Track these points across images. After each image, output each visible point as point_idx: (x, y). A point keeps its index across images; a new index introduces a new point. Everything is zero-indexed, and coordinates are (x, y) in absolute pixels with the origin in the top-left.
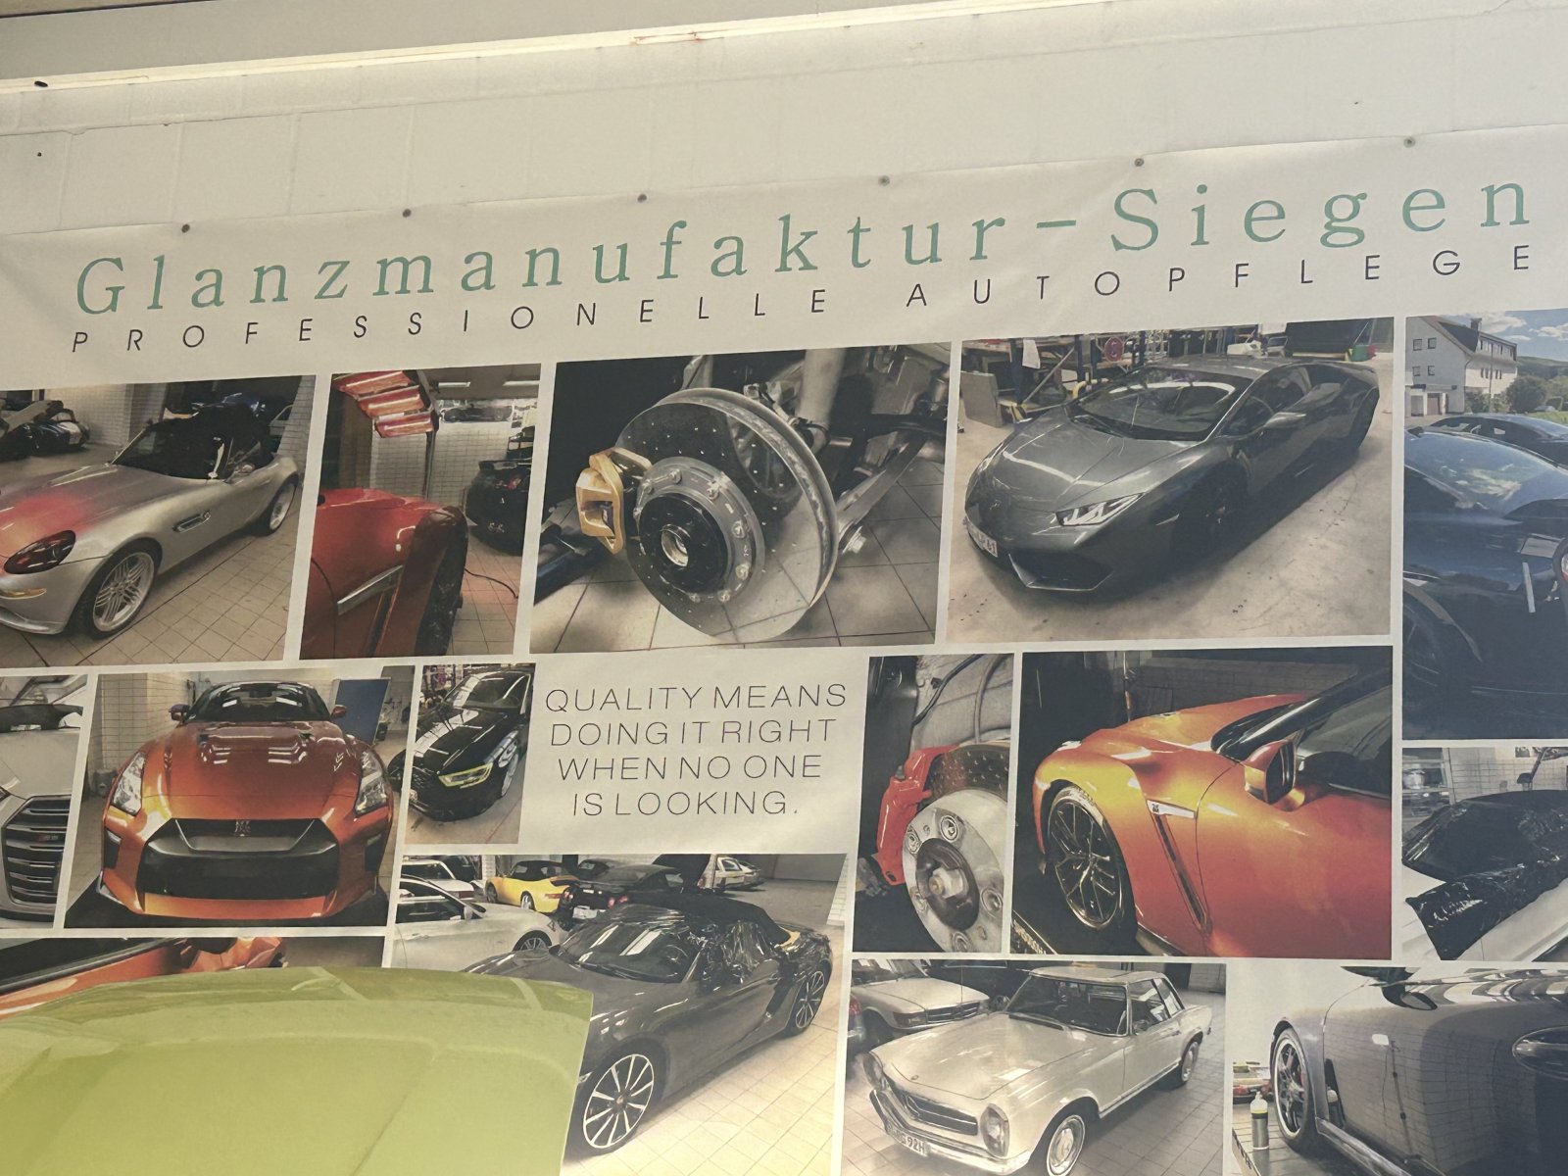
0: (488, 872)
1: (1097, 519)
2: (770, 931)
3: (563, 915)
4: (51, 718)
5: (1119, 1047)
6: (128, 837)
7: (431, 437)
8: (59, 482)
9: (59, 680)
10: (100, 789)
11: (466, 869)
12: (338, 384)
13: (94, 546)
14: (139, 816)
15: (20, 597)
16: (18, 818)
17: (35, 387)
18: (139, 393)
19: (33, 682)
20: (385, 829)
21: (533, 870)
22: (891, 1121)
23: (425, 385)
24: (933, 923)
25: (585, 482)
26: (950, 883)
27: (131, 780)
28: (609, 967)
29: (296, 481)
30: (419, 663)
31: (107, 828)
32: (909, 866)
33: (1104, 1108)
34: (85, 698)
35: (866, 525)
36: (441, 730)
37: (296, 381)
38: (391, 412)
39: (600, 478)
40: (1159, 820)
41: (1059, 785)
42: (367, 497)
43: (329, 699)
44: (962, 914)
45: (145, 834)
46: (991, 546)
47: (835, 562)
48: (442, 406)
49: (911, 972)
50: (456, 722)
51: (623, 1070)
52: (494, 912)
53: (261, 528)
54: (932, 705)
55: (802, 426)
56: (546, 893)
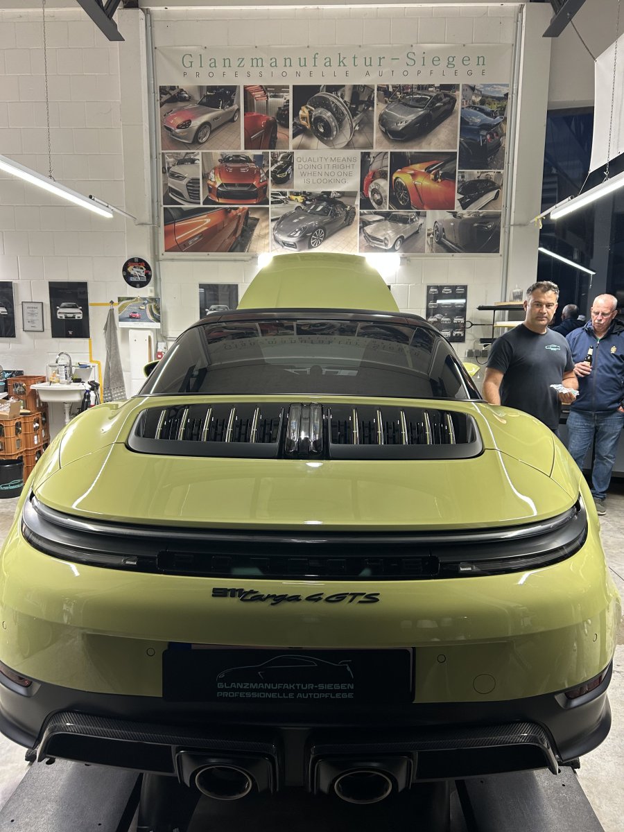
0: (288, 194)
1: (403, 124)
2: (344, 206)
3: (304, 203)
4: (193, 161)
5: (408, 226)
6: (214, 187)
7: (267, 101)
8: (186, 108)
9: (193, 153)
10: (205, 177)
11: (284, 194)
12: (245, 87)
13: (196, 123)
14: (215, 182)
15: (181, 134)
16: (189, 182)
17: (176, 85)
18: (201, 88)
19: (187, 153)
20: (267, 185)
21: (297, 194)
22: (368, 241)
23: (265, 89)
24: (374, 204)
25: (301, 113)
26: (377, 197)
27: (212, 175)
28: (314, 213)
29: (239, 110)
30: (270, 151)
31: (208, 185)
32: (370, 194)
33: (405, 237)
34: (199, 157)
35: (359, 124)
36: (276, 165)
37: (236, 86)
38: (258, 95)
39: (304, 112)
40: (415, 185)
41: (397, 178)
42: (255, 114)
43: (252, 158)
44: (379, 203)
45: (217, 186)
46: (384, 129)
47: (353, 132)
48: (269, 94)
49: (371, 213)
50: (279, 164)
51: (318, 232)
52: (290, 202)
53: (232, 120)
54: (373, 162)
55: (345, 102)
56: (300, 198)
